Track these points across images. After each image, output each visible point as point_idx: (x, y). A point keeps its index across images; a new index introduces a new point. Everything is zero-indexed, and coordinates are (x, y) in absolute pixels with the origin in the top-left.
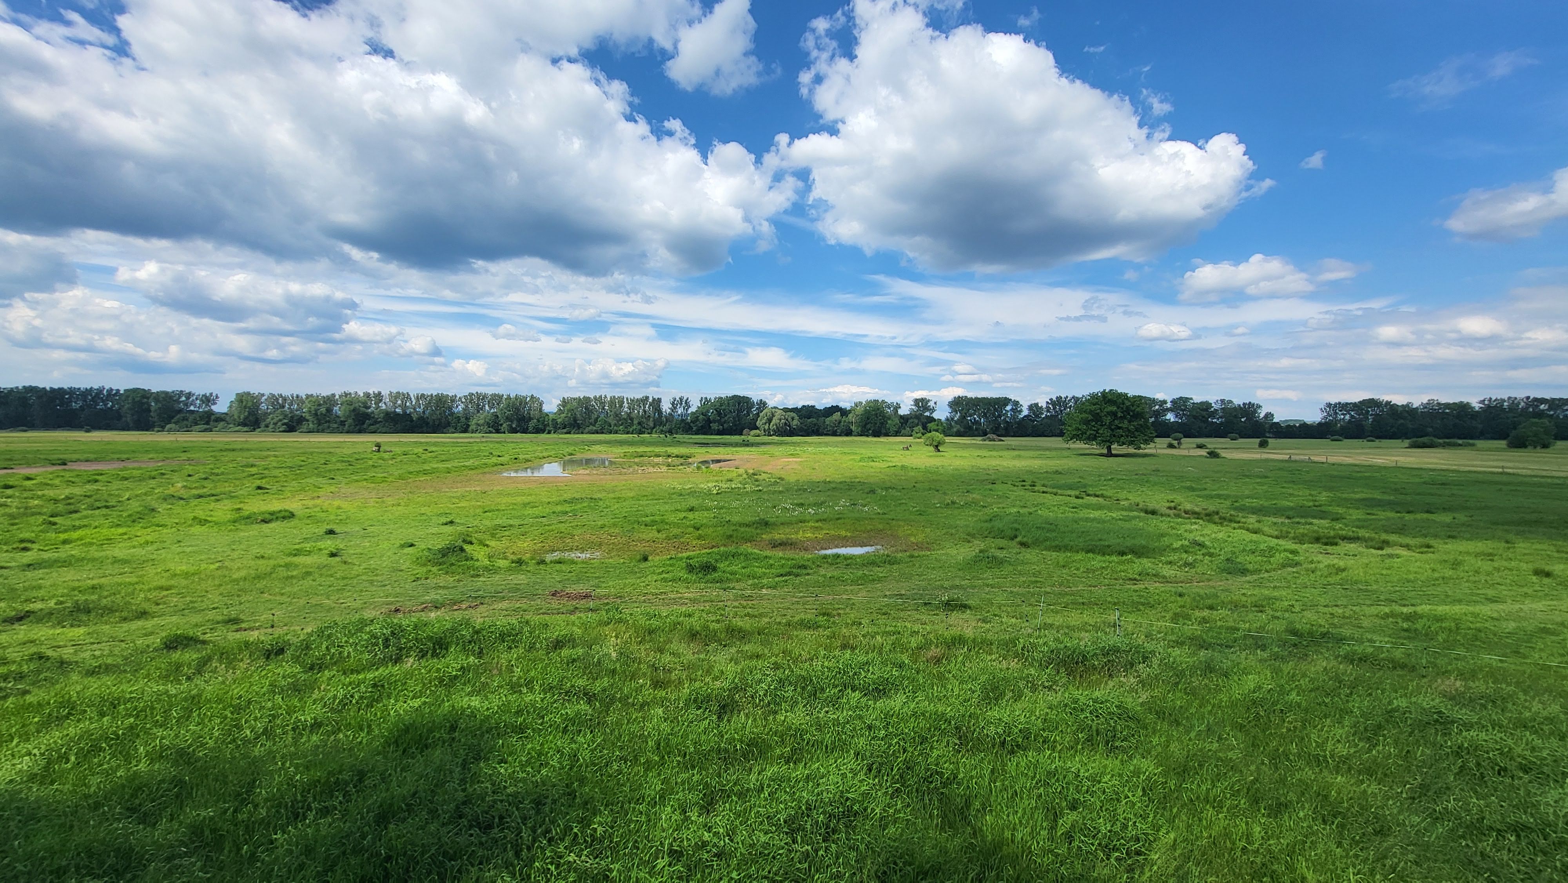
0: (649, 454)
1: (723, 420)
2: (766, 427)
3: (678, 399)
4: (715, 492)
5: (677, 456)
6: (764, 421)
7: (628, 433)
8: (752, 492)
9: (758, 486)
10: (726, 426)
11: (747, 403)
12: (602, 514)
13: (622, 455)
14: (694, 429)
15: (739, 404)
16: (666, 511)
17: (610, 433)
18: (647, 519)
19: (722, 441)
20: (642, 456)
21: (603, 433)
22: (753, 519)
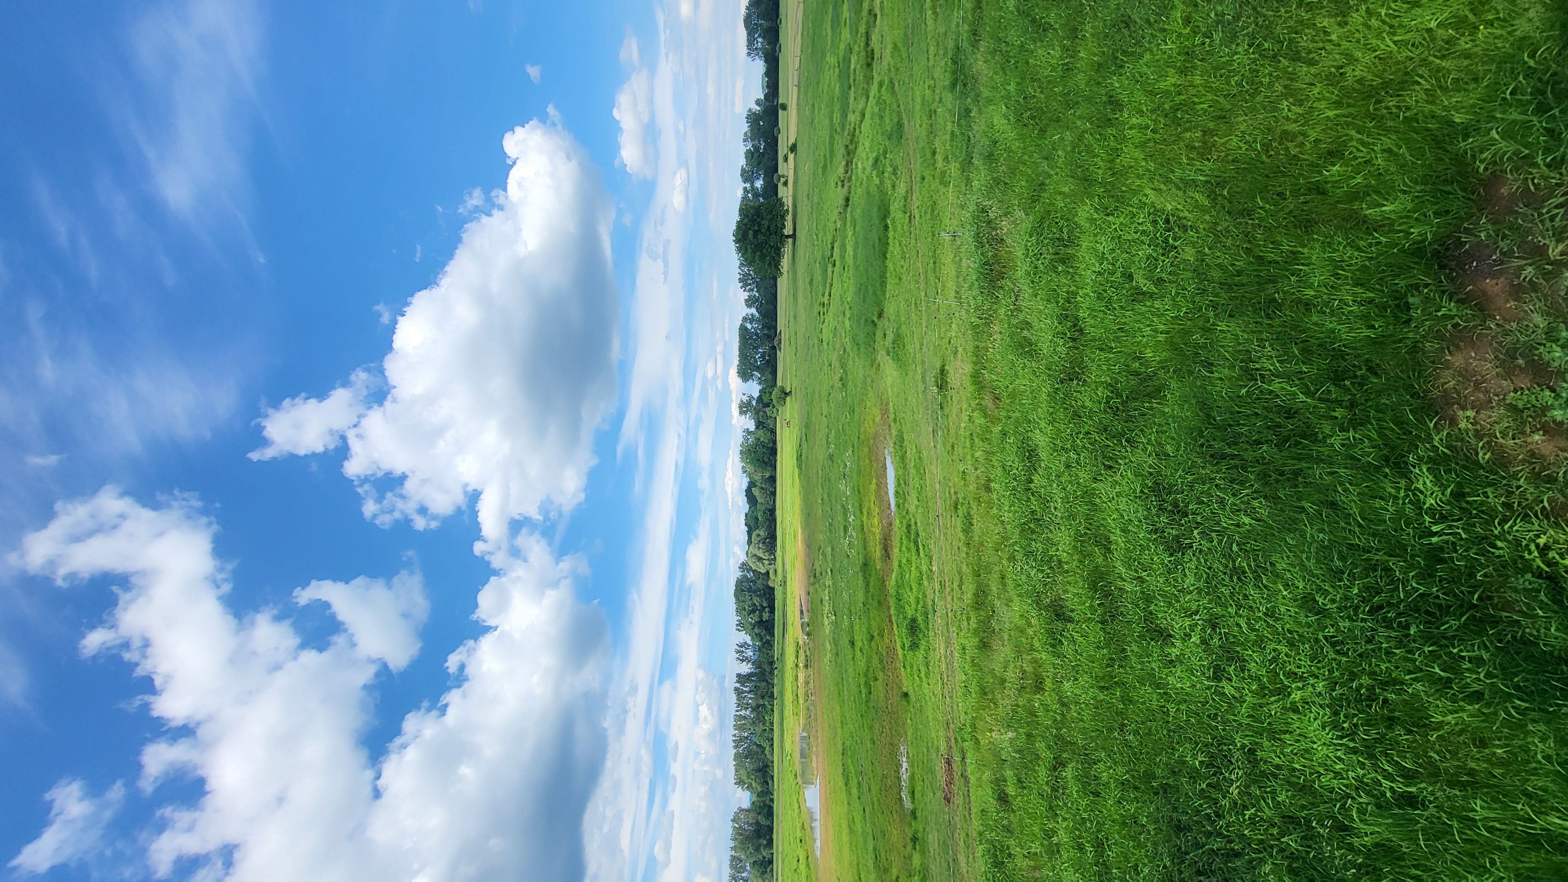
0: (795, 688)
1: (759, 608)
2: (766, 562)
3: (737, 656)
4: (833, 618)
5: (797, 657)
6: (761, 565)
7: (773, 711)
8: (833, 579)
9: (827, 572)
10: (765, 605)
11: (742, 582)
12: (859, 742)
13: (796, 718)
14: (768, 638)
15: (743, 591)
16: (854, 670)
17: (772, 730)
18: (863, 692)
19: (780, 609)
20: (797, 695)
21: (772, 739)
22: (861, 578)
